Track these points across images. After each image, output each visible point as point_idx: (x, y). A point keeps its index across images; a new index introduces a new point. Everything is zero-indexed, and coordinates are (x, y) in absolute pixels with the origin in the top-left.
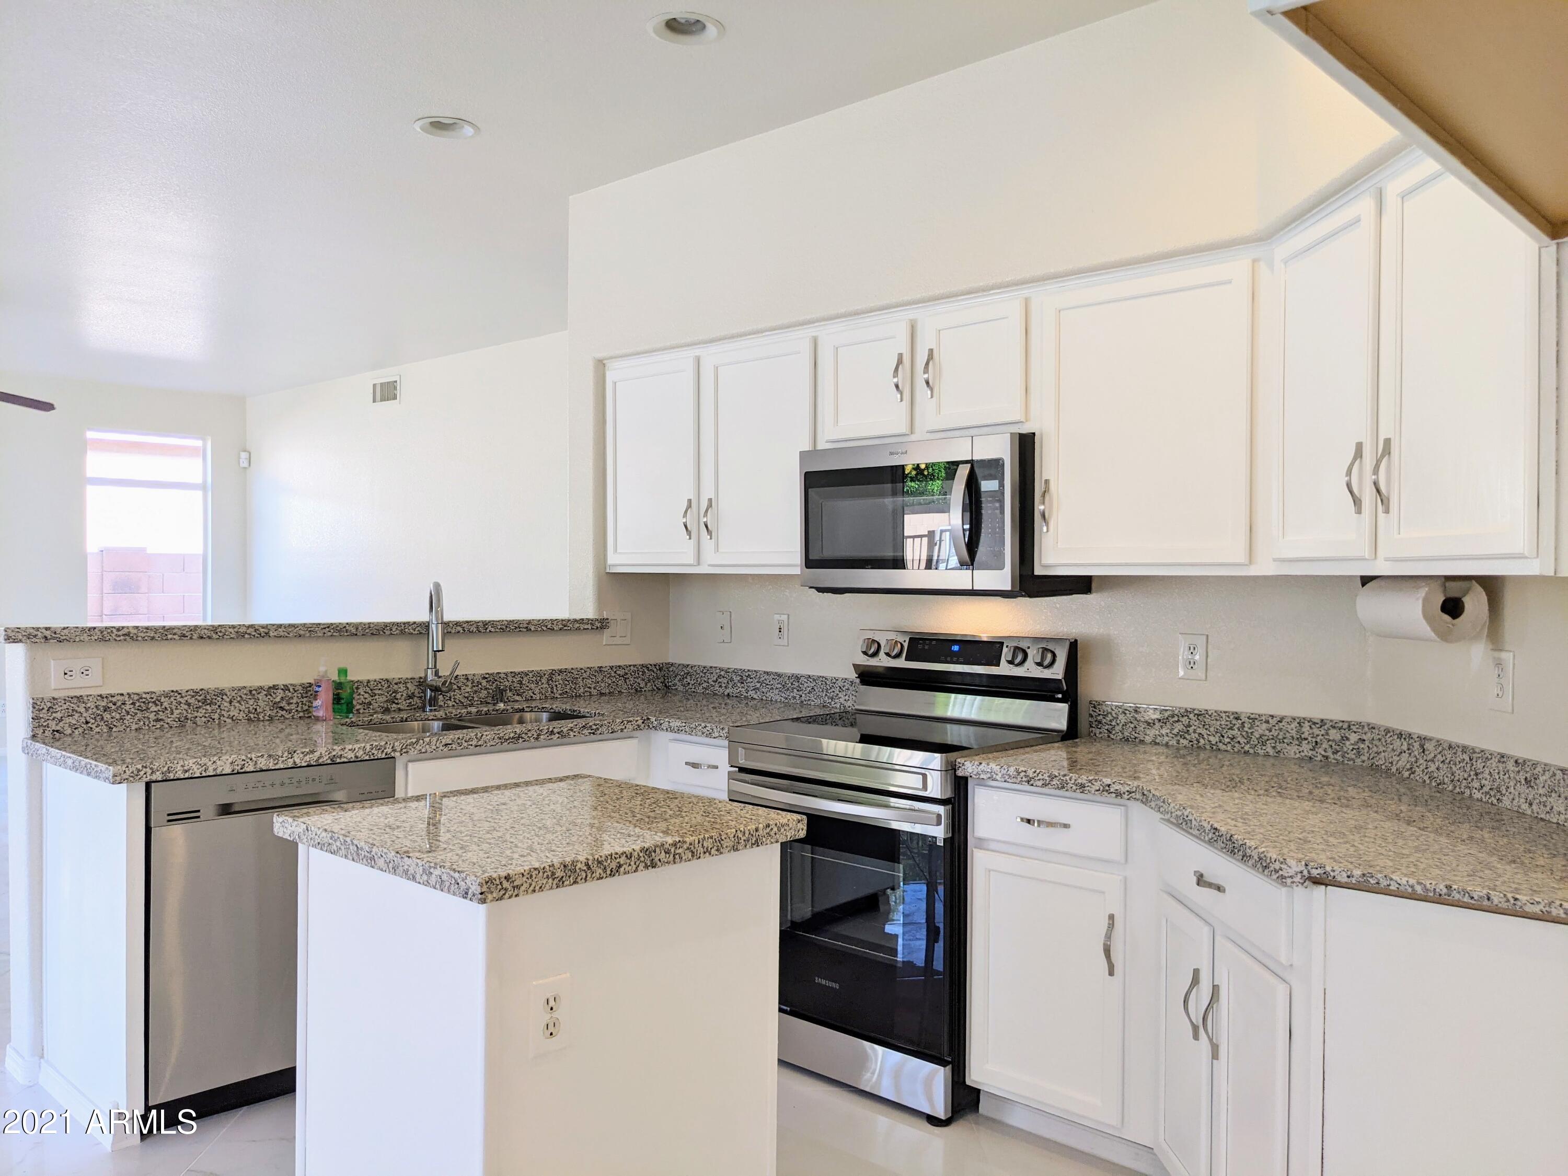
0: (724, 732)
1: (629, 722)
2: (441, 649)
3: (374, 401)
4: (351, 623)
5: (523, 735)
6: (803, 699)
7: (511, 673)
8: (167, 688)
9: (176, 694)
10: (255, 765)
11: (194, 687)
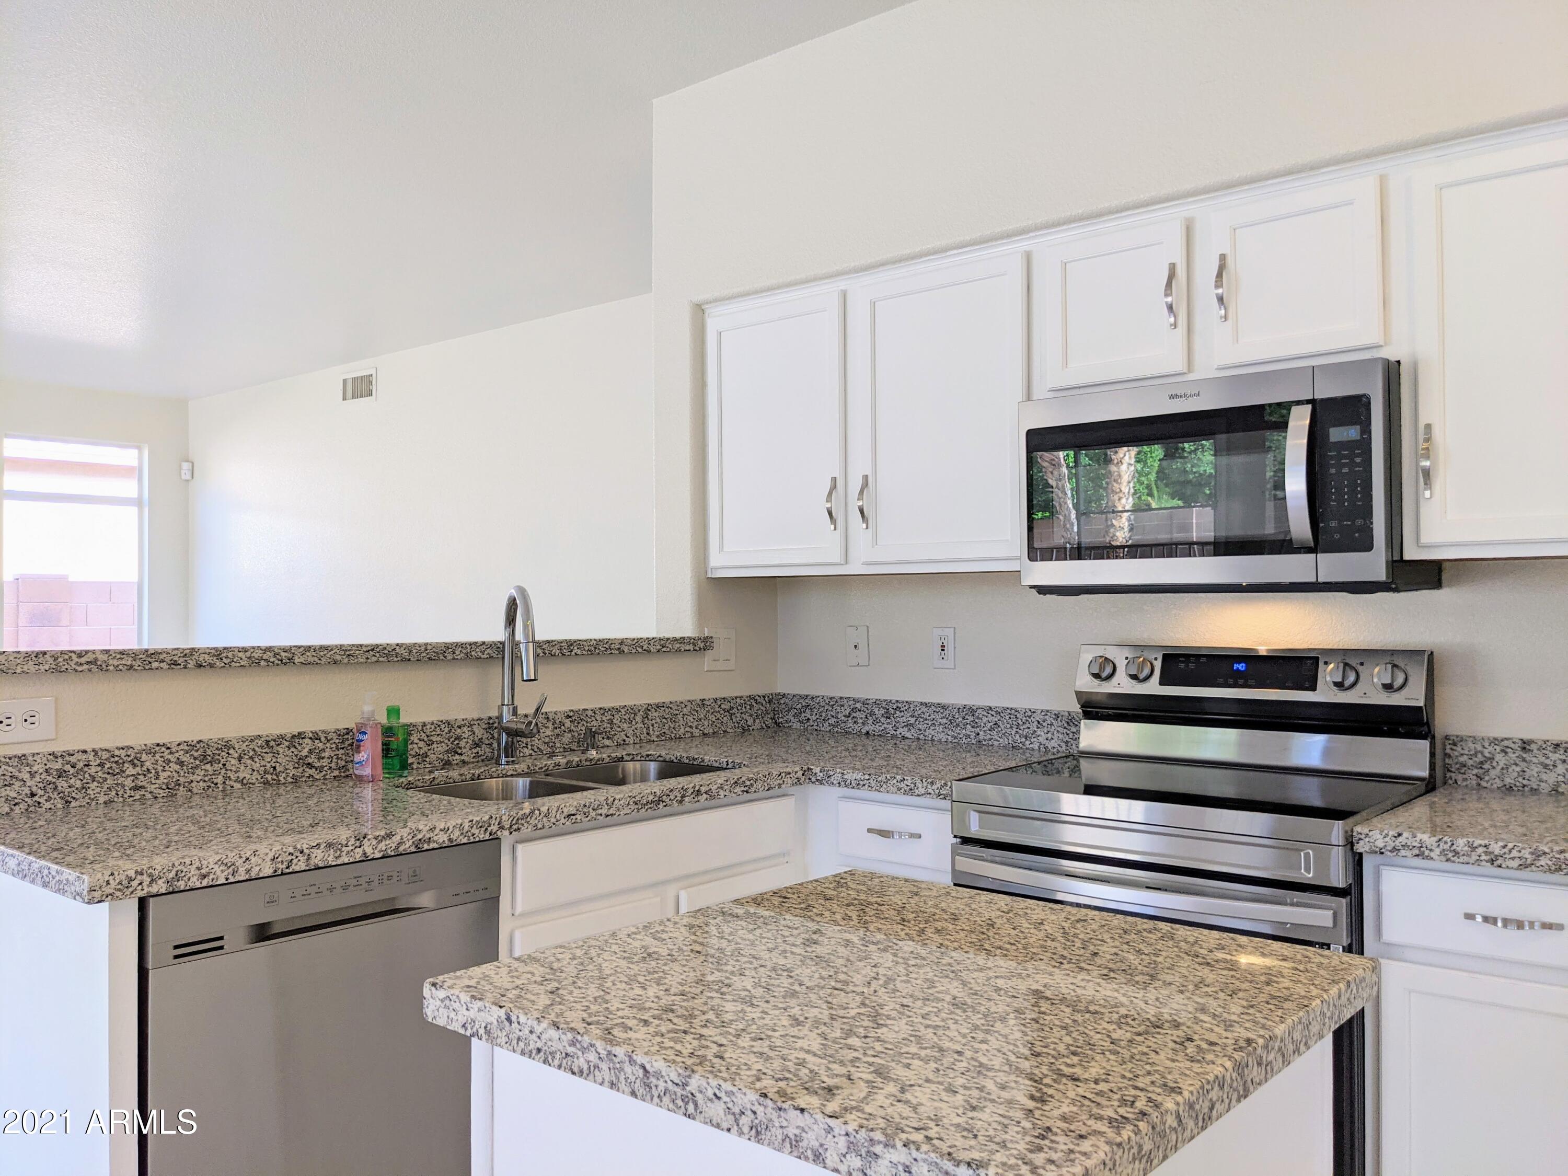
0: (935, 787)
1: (786, 774)
2: (533, 678)
3: (344, 399)
4: (403, 644)
5: (664, 797)
6: (981, 737)
7: (600, 709)
8: (151, 741)
9: (163, 749)
10: (308, 859)
11: (189, 739)
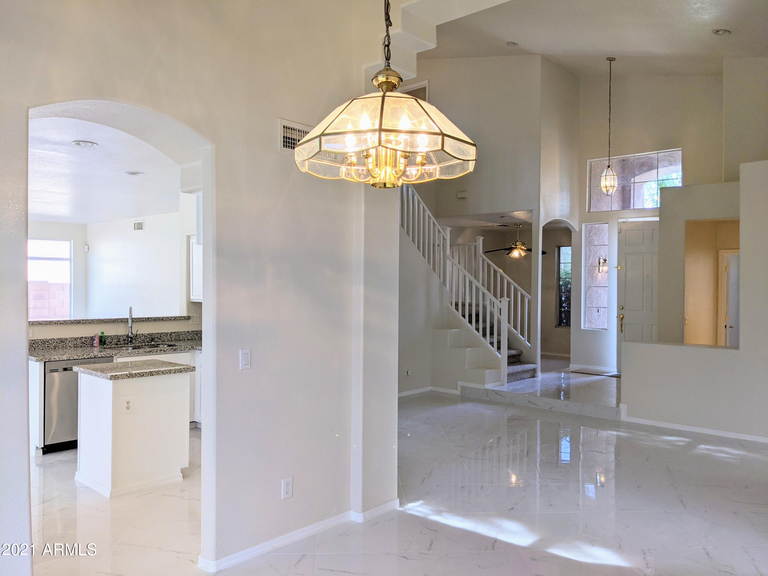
1: (186, 347)
2: (132, 326)
3: (135, 229)
4: (105, 319)
5: (153, 351)
7: (157, 333)
9: (53, 340)
10: (73, 358)
